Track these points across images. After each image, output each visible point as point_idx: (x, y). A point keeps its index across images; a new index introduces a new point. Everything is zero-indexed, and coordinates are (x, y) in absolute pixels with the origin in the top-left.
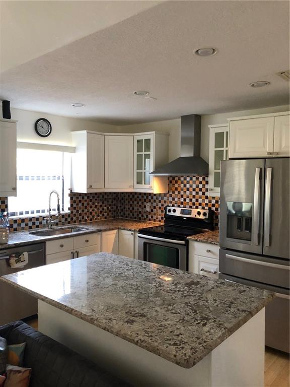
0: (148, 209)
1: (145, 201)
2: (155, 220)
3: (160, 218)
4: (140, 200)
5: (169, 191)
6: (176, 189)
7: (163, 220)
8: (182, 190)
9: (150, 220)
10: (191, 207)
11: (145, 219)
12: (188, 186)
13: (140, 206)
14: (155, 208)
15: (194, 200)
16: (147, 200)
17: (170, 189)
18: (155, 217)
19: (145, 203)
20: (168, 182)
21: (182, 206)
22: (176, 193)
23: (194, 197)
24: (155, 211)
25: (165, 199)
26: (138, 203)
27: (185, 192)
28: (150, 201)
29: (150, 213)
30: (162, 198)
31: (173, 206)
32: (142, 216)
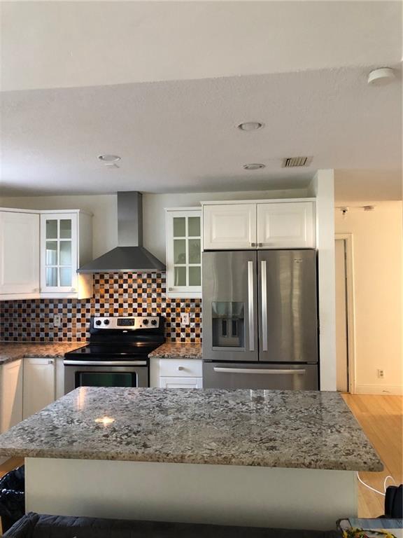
0: (58, 323)
1: (51, 311)
2: (70, 339)
3: (79, 335)
4: (42, 310)
5: (94, 295)
6: (107, 291)
7: (85, 338)
8: (116, 292)
9: (60, 340)
10: (130, 315)
11: (51, 340)
12: (125, 286)
13: (42, 320)
14: (69, 320)
15: (135, 305)
16: (56, 310)
17: (96, 291)
18: (70, 334)
19: (51, 315)
20: (92, 282)
21: (117, 314)
22: (107, 296)
23: (135, 301)
24: (70, 325)
25: (88, 306)
26: (38, 316)
27: (121, 295)
28: (60, 311)
29: (60, 330)
30: (83, 306)
31: (102, 315)
32: (47, 335)
